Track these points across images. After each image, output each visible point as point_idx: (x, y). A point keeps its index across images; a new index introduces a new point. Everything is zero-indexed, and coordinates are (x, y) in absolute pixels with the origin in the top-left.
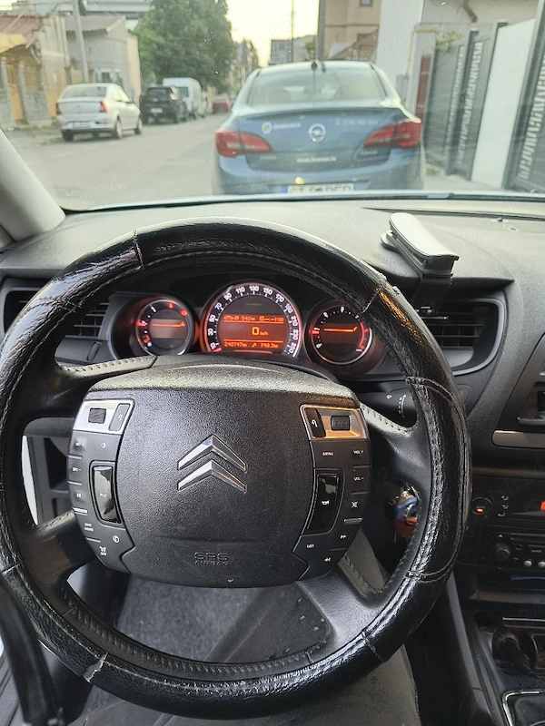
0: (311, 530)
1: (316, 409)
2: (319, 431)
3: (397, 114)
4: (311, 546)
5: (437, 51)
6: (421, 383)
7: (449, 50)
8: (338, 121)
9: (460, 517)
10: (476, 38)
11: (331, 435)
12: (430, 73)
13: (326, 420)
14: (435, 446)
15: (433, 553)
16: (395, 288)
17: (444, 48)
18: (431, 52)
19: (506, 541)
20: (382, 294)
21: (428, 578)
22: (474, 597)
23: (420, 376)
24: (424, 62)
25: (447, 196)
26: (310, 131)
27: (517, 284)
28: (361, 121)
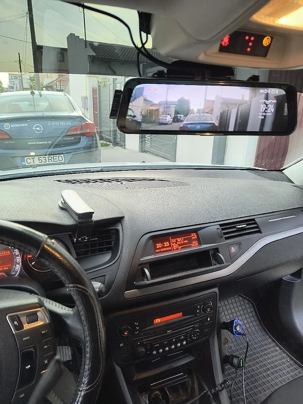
0: (20, 386)
1: (17, 315)
2: (20, 327)
3: (81, 119)
4: (22, 396)
5: (99, 86)
6: (71, 287)
7: (105, 86)
8: (49, 123)
9: (100, 350)
10: (116, 82)
11: (27, 327)
12: (98, 96)
13: (23, 319)
14: (83, 318)
15: (90, 374)
16: (53, 241)
17: (102, 85)
18: (96, 86)
19: (142, 345)
20: (45, 246)
21: (89, 389)
22: (135, 378)
23: (70, 284)
24: (94, 91)
25: (100, 169)
26: (34, 128)
27: (126, 218)
28: (62, 123)
